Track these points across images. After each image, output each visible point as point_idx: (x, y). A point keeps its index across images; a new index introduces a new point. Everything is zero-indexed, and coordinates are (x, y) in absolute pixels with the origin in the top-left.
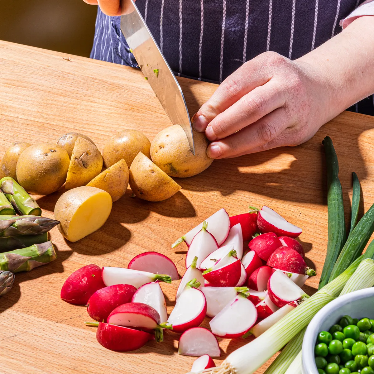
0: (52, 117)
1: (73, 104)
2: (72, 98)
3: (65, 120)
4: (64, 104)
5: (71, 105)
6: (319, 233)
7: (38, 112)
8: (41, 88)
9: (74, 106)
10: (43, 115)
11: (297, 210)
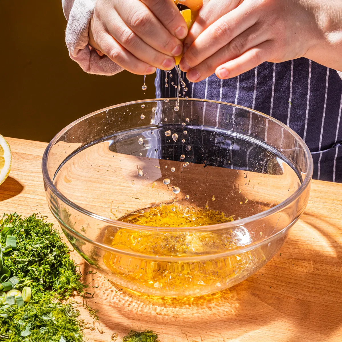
0: (92, 199)
1: (107, 189)
2: (106, 184)
3: (102, 201)
4: (100, 189)
5: (105, 190)
6: (309, 278)
7: (82, 196)
8: (83, 178)
9: (108, 190)
10: (85, 198)
11: (289, 262)
